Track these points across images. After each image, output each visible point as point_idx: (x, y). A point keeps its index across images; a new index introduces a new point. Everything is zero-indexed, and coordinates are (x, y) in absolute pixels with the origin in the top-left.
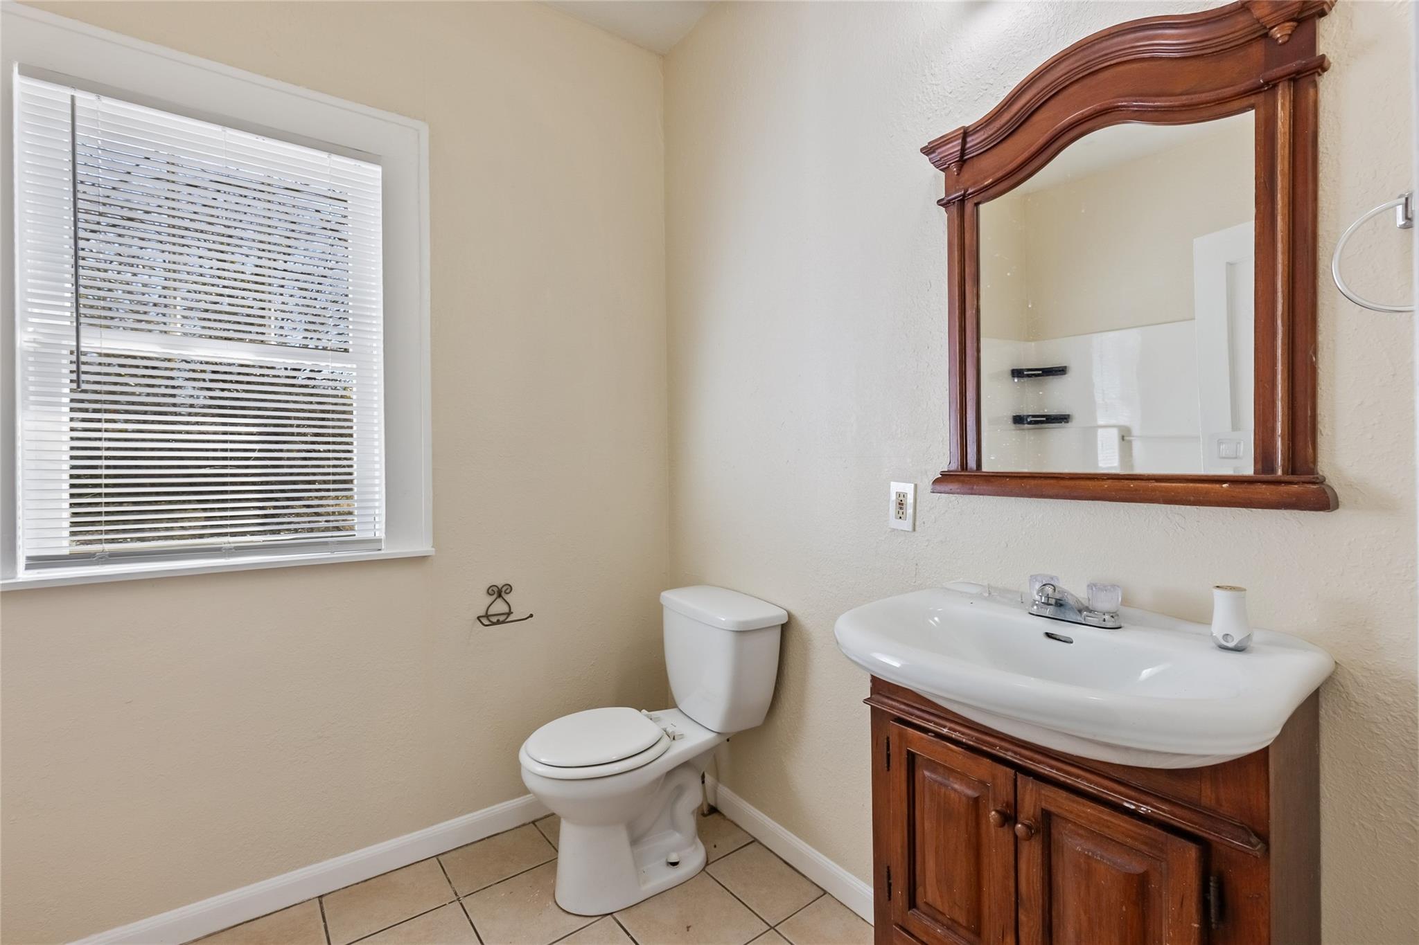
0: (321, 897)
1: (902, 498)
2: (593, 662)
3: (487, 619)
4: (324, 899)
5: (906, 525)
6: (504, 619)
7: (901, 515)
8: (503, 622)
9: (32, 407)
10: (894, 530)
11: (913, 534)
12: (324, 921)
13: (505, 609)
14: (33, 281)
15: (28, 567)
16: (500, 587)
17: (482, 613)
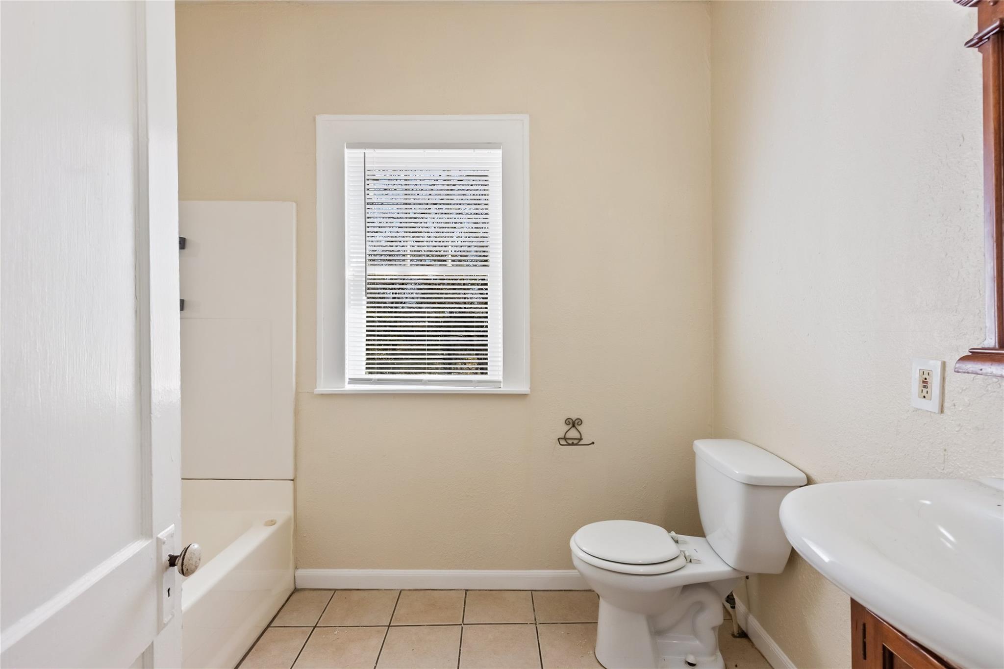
0: (467, 590)
1: (926, 376)
2: (644, 485)
3: (566, 441)
4: (468, 593)
5: (932, 405)
6: (577, 442)
7: (924, 394)
8: (576, 444)
9: (352, 307)
10: (917, 410)
11: (941, 416)
12: (465, 605)
13: (577, 435)
14: (353, 246)
15: (349, 383)
16: (574, 420)
17: (562, 436)
